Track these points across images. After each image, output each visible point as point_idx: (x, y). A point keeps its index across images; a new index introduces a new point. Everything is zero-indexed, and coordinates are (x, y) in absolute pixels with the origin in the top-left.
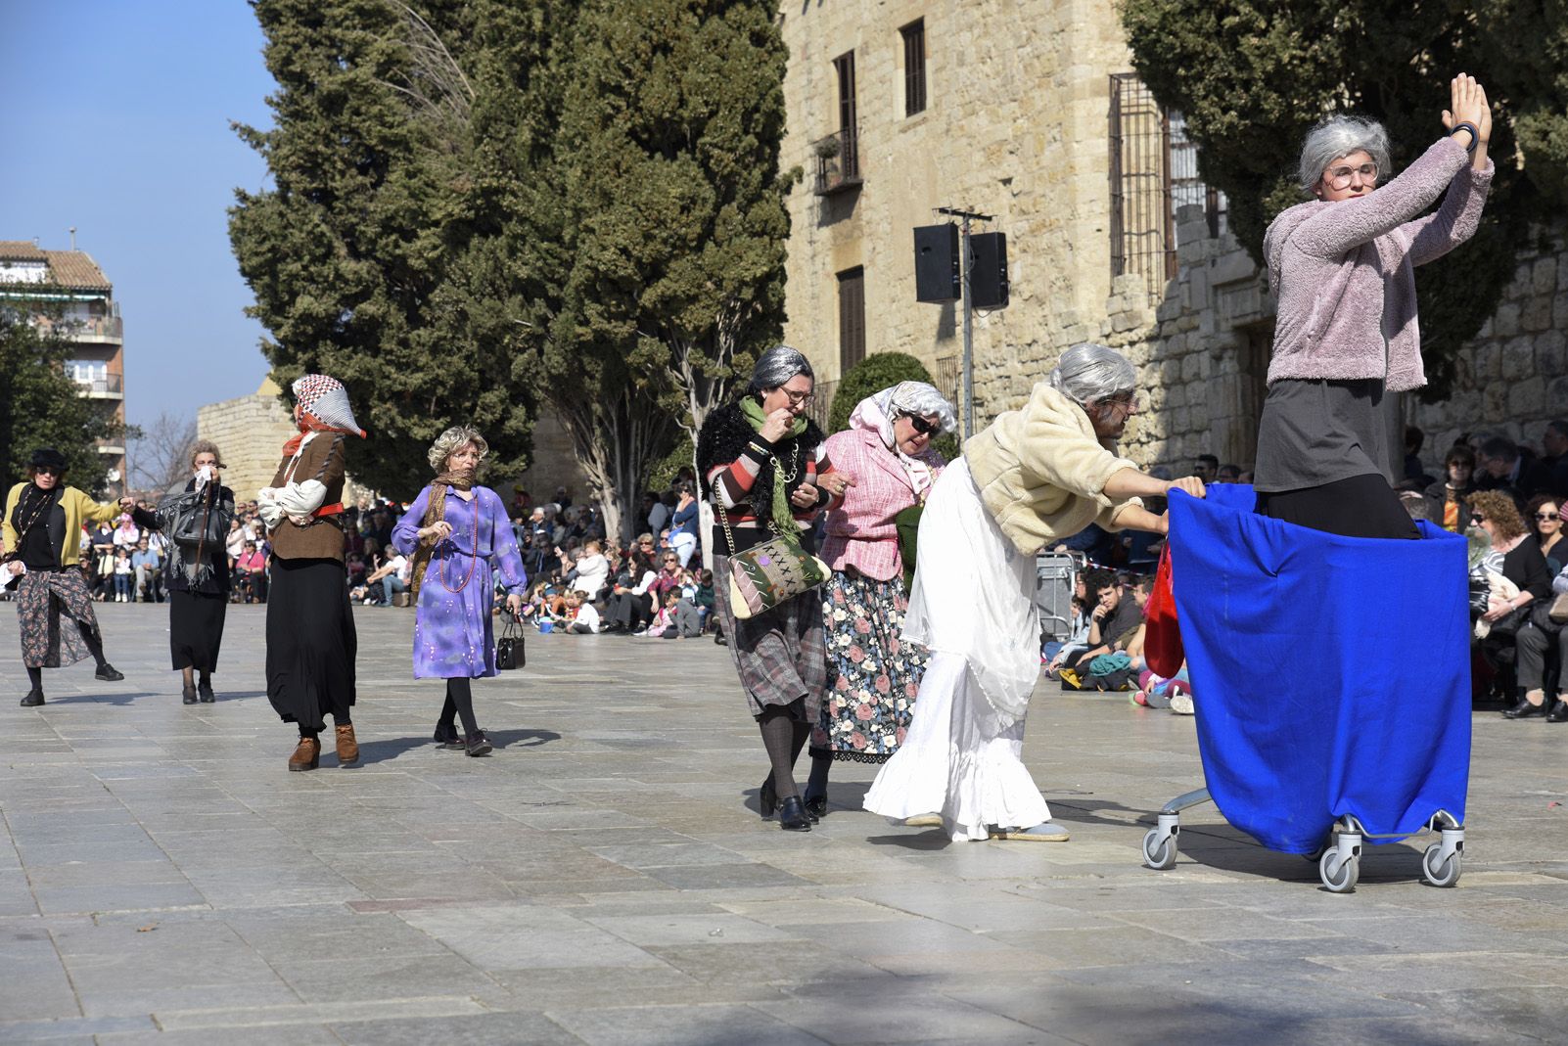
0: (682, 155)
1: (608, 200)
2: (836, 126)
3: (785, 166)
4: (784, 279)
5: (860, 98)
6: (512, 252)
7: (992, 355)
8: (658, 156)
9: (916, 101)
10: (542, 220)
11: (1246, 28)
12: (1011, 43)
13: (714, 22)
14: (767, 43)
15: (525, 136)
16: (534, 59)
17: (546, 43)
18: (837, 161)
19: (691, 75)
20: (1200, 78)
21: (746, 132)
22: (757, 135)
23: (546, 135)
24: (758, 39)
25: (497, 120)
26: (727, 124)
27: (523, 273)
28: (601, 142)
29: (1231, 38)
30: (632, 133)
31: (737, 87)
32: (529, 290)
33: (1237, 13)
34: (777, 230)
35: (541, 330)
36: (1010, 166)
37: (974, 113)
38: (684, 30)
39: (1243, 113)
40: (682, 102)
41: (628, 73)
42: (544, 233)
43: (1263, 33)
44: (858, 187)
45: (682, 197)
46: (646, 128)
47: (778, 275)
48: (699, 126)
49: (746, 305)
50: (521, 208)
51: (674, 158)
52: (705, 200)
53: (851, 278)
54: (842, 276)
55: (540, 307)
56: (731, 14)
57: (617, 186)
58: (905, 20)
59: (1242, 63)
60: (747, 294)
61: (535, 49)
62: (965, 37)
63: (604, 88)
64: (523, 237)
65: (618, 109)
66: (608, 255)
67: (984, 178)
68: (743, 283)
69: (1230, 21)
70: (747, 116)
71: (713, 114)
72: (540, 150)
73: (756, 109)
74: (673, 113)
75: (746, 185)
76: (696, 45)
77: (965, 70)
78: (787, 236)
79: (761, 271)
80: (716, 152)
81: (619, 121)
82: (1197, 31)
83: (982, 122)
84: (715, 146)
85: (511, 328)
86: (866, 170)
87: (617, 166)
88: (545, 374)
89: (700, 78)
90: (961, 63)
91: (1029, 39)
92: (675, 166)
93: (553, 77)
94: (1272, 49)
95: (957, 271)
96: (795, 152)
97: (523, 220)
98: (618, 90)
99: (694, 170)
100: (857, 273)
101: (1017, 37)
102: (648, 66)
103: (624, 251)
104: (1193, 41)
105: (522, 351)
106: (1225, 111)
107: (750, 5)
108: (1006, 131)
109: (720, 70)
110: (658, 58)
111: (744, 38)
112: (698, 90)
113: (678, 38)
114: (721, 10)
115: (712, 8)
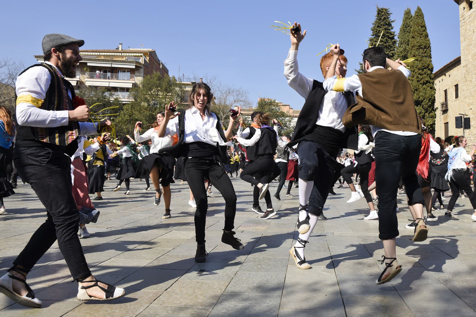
0: (419, 106)
2: (444, 100)
3: (435, 107)
4: (435, 125)
5: (448, 96)
7: (468, 136)
9: (457, 96)
12: (472, 88)
14: (432, 88)
18: (444, 106)
19: (421, 94)
21: (429, 102)
22: (431, 103)
24: (431, 88)
26: (426, 101)
31: (427, 95)
34: (434, 117)
36: (471, 107)
37: (466, 98)
38: (420, 87)
40: (419, 98)
44: (448, 110)
45: (419, 112)
47: (434, 124)
48: (422, 101)
49: (429, 129)
51: (418, 106)
52: (423, 113)
53: (446, 124)
54: (445, 123)
56: (427, 85)
58: (455, 84)
60: (429, 127)
62: (464, 87)
67: (467, 108)
68: (428, 125)
70: (429, 100)
71: (424, 99)
73: (431, 98)
74: (418, 99)
75: (429, 110)
76: (421, 89)
77: (464, 92)
78: (436, 118)
79: (431, 123)
80: (424, 105)
83: (467, 100)
84: (424, 104)
86: (449, 107)
89: (422, 94)
90: (464, 91)
91: (475, 87)
92: (418, 108)
95: (462, 123)
96: (438, 104)
99: (421, 108)
100: (448, 123)
101: (473, 87)
102: (414, 93)
107: (430, 83)
108: (471, 101)
109: (425, 93)
110: (416, 91)
111: (429, 88)
112: (422, 96)
113: (419, 88)
114: (426, 84)
115: (424, 84)
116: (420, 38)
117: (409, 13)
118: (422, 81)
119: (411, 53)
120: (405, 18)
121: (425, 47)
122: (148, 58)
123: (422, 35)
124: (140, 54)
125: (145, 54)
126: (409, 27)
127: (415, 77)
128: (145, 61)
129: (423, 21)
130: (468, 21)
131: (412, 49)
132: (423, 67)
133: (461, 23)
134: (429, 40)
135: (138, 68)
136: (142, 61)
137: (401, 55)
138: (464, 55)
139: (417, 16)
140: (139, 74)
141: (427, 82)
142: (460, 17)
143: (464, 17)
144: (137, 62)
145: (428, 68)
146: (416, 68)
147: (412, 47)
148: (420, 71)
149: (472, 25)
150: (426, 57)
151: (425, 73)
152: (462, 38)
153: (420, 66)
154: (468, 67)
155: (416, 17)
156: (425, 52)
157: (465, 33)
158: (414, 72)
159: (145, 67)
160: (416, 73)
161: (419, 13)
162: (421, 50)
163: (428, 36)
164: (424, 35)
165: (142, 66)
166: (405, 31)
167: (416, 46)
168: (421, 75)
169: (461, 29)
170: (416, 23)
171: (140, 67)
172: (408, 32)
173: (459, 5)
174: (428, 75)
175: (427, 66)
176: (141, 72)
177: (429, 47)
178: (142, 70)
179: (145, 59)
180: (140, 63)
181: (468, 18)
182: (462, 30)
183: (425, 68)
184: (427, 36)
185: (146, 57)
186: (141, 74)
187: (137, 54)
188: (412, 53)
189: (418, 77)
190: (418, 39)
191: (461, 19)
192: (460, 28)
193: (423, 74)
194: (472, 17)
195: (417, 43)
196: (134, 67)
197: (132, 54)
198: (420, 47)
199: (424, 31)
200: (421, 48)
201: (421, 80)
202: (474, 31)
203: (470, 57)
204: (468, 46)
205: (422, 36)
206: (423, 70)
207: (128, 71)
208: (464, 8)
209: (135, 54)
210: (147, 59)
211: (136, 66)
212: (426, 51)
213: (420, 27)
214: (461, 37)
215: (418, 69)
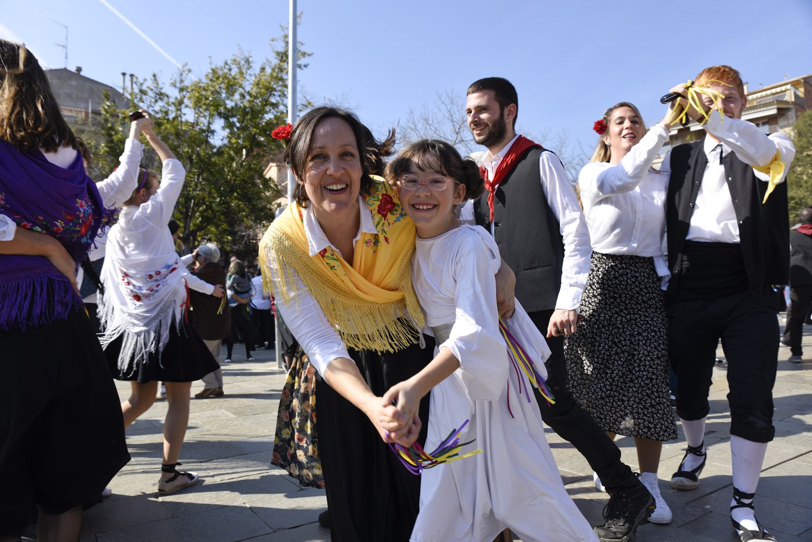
122: (802, 90)
124: (783, 88)
125: (795, 84)
128: (796, 96)
135: (782, 112)
136: (789, 97)
140: (786, 123)
144: (779, 102)
159: (798, 107)
165: (791, 106)
171: (787, 109)
176: (790, 117)
178: (791, 114)
179: (795, 93)
180: (787, 102)
185: (797, 89)
186: (791, 121)
187: (778, 90)
196: (774, 112)
197: (769, 92)
207: (764, 124)
209: (774, 91)
210: (801, 92)
211: (779, 109)
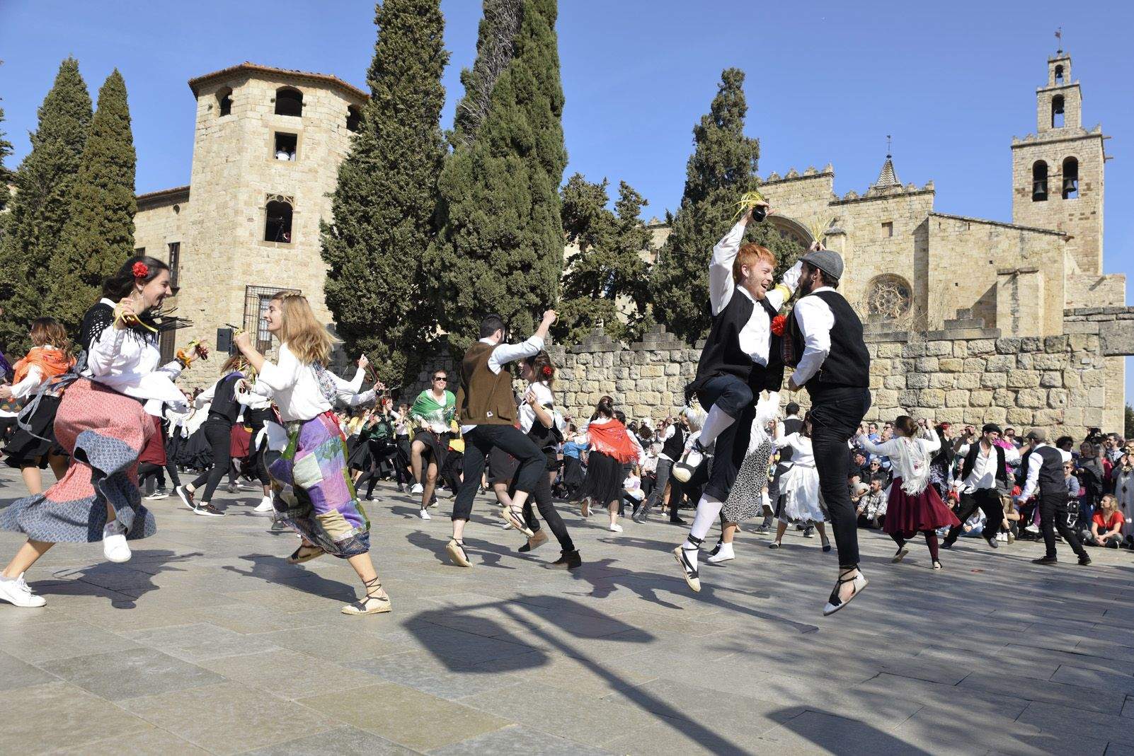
1: (69, 297)
6: (14, 306)
8: (89, 286)
10: (30, 299)
11: (364, 296)
13: (115, 246)
15: (26, 268)
16: (33, 244)
17: (37, 238)
20: (347, 306)
23: (33, 269)
25: (12, 261)
27: (19, 315)
28: (69, 278)
29: (360, 298)
30: (80, 276)
32: (19, 321)
33: (361, 291)
35: (23, 335)
36: (204, 306)
37: (193, 287)
39: (359, 318)
41: (83, 257)
42: (31, 303)
43: (368, 298)
46: (86, 276)
50: (22, 293)
55: (24, 327)
56: (121, 245)
57: (74, 294)
59: (361, 305)
61: (33, 240)
62: (193, 264)
63: (71, 260)
64: (20, 303)
65: (76, 268)
66: (69, 315)
67: (194, 308)
69: (359, 293)
72: (31, 274)
76: (109, 252)
77: (190, 274)
81: (76, 272)
82: (349, 294)
85: (9, 333)
87: (74, 287)
88: (22, 350)
89: (110, 263)
90: (189, 271)
91: (216, 268)
93: (40, 251)
94: (371, 303)
97: (21, 297)
98: (78, 262)
102: (90, 256)
103: (75, 315)
104: (348, 297)
105: (13, 341)
106: (353, 316)
107: (128, 243)
108: (205, 295)
109: (116, 262)
110: (94, 254)
111: (125, 253)
112: (109, 267)
113: (102, 249)
114: (118, 242)
115: (115, 241)
116: (117, 140)
117: (73, 70)
118: (110, 236)
119: (87, 168)
120: (61, 79)
121: (125, 164)
123: (119, 135)
126: (72, 101)
127: (96, 222)
129: (125, 107)
130: (216, 135)
131: (91, 159)
132: (117, 205)
133: (197, 134)
134: (133, 151)
137: (52, 161)
138: (197, 200)
139: (113, 90)
141: (123, 239)
142: (197, 120)
143: (208, 124)
145: (126, 209)
146: (100, 203)
147: (95, 155)
148: (110, 213)
149: (226, 146)
150: (123, 184)
151: (120, 220)
152: (196, 165)
153: (109, 201)
154: (204, 225)
155: (111, 92)
156: (123, 175)
157: (205, 157)
158: (92, 210)
160: (97, 214)
161: (116, 85)
162: (115, 168)
163: (132, 142)
164: (124, 136)
166: (61, 109)
167: (103, 154)
168: (110, 221)
169: (195, 146)
170: (107, 104)
172: (68, 112)
173: (197, 96)
174: (125, 224)
175: (125, 204)
177: (133, 166)
181: (218, 128)
182: (199, 148)
183: (120, 209)
184: (130, 140)
188: (91, 168)
189: (101, 225)
190: (111, 142)
191: (198, 126)
192: (195, 143)
193: (115, 221)
194: (228, 131)
195: (108, 149)
198: (113, 160)
199: (126, 128)
200: (116, 163)
201: (109, 232)
202: (229, 160)
203: (213, 207)
204: (210, 183)
205: (119, 137)
206: (115, 211)
208: (211, 107)
212: (126, 172)
213: (117, 117)
214: (194, 162)
215: (106, 207)
